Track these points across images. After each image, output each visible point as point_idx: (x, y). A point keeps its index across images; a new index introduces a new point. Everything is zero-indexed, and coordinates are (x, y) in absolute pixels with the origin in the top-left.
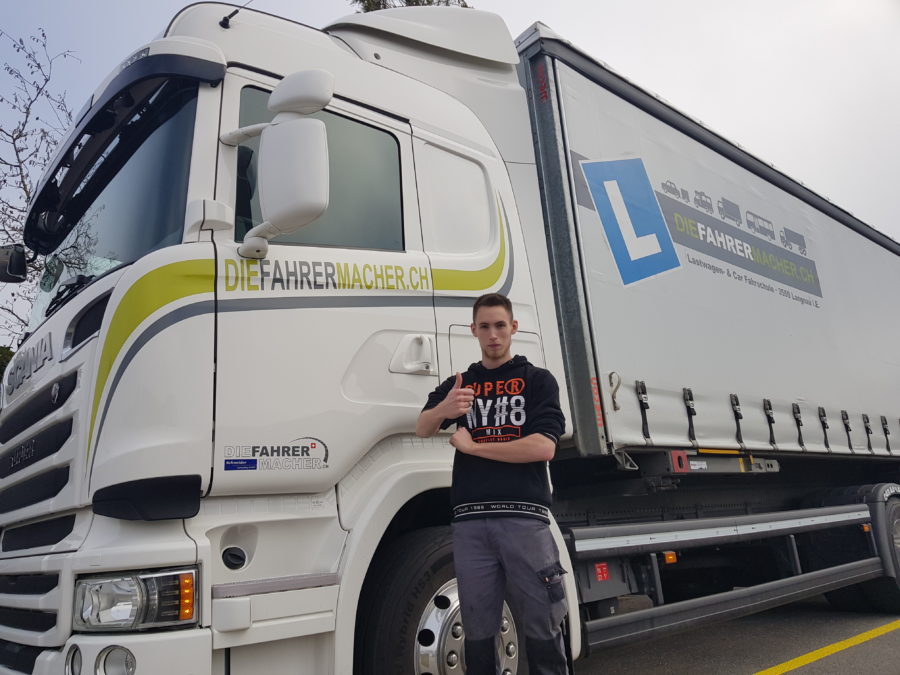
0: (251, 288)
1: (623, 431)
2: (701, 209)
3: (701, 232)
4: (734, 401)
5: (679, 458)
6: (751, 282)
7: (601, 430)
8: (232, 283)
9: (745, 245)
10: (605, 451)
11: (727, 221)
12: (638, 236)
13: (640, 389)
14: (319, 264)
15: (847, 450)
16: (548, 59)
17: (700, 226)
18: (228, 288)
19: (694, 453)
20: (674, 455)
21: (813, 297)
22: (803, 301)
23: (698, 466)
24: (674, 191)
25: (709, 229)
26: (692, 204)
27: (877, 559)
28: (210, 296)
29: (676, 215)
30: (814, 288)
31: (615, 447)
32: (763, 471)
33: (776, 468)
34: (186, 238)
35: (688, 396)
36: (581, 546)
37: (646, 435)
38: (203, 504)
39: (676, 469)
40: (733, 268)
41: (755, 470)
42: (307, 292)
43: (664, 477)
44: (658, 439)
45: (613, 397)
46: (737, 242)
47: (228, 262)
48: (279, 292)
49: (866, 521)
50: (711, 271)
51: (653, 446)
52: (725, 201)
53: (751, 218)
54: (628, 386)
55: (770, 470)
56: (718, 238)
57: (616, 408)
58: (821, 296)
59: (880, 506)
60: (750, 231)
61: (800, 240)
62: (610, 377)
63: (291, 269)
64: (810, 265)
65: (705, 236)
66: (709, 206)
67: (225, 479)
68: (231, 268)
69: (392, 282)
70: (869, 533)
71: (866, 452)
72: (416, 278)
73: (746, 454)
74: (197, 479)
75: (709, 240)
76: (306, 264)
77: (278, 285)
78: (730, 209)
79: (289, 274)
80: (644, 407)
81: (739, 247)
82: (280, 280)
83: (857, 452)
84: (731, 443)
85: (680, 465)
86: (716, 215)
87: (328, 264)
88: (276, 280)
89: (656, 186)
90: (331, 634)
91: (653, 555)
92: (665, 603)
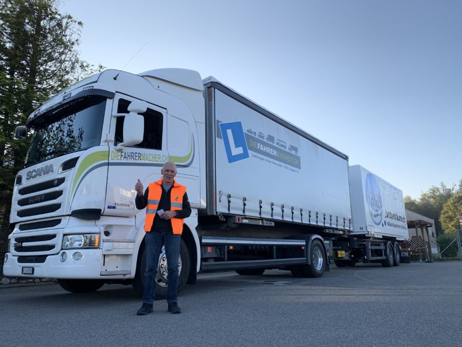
0: (118, 159)
1: (221, 208)
2: (260, 138)
3: (259, 146)
4: (261, 202)
5: (239, 218)
6: (274, 163)
7: (215, 208)
8: (113, 157)
9: (274, 151)
10: (215, 214)
11: (269, 142)
12: (236, 147)
13: (229, 196)
14: (136, 153)
15: (300, 221)
16: (213, 89)
17: (258, 144)
18: (112, 159)
19: (244, 217)
20: (237, 217)
21: (297, 169)
22: (293, 170)
23: (245, 221)
24: (251, 132)
25: (262, 145)
26: (257, 137)
27: (305, 258)
28: (107, 161)
29: (250, 140)
30: (298, 166)
31: (218, 213)
32: (268, 225)
33: (273, 224)
34: (101, 144)
35: (245, 199)
36: (204, 241)
37: (229, 210)
38: (101, 217)
39: (237, 221)
40: (268, 158)
41: (265, 224)
42: (132, 161)
43: (234, 223)
44: (232, 212)
45: (220, 198)
46: (271, 149)
47: (112, 152)
48: (125, 161)
49: (303, 245)
50: (260, 160)
51: (230, 214)
52: (269, 136)
53: (278, 141)
54: (225, 195)
55: (271, 225)
56: (265, 149)
57: (220, 201)
58: (300, 169)
59: (311, 242)
60: (277, 146)
61: (296, 149)
62: (220, 192)
63: (129, 155)
64: (298, 158)
65: (260, 148)
66: (263, 137)
67: (108, 211)
68: (113, 153)
69: (157, 159)
70: (304, 249)
71: (308, 223)
72: (164, 158)
73: (262, 219)
74: (100, 210)
75: (261, 149)
76: (133, 153)
77: (125, 159)
78: (271, 138)
79: (128, 156)
80: (229, 202)
81: (272, 152)
82: (126, 158)
83: (304, 222)
84: (257, 215)
85: (239, 220)
86: (265, 140)
87: (139, 153)
88: (124, 158)
89: (245, 131)
90: (131, 255)
91: (226, 246)
92: (228, 261)
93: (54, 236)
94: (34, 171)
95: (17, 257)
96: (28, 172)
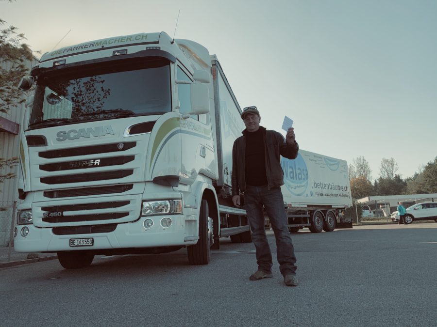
8: (182, 125)
16: (216, 68)
28: (180, 128)
31: (224, 184)
34: (173, 110)
38: (179, 184)
42: (191, 130)
48: (188, 129)
57: (224, 173)
74: (179, 177)
90: (197, 221)
91: (226, 215)
92: (229, 227)
93: (127, 203)
94: (74, 131)
95: (51, 229)
96: (61, 132)
